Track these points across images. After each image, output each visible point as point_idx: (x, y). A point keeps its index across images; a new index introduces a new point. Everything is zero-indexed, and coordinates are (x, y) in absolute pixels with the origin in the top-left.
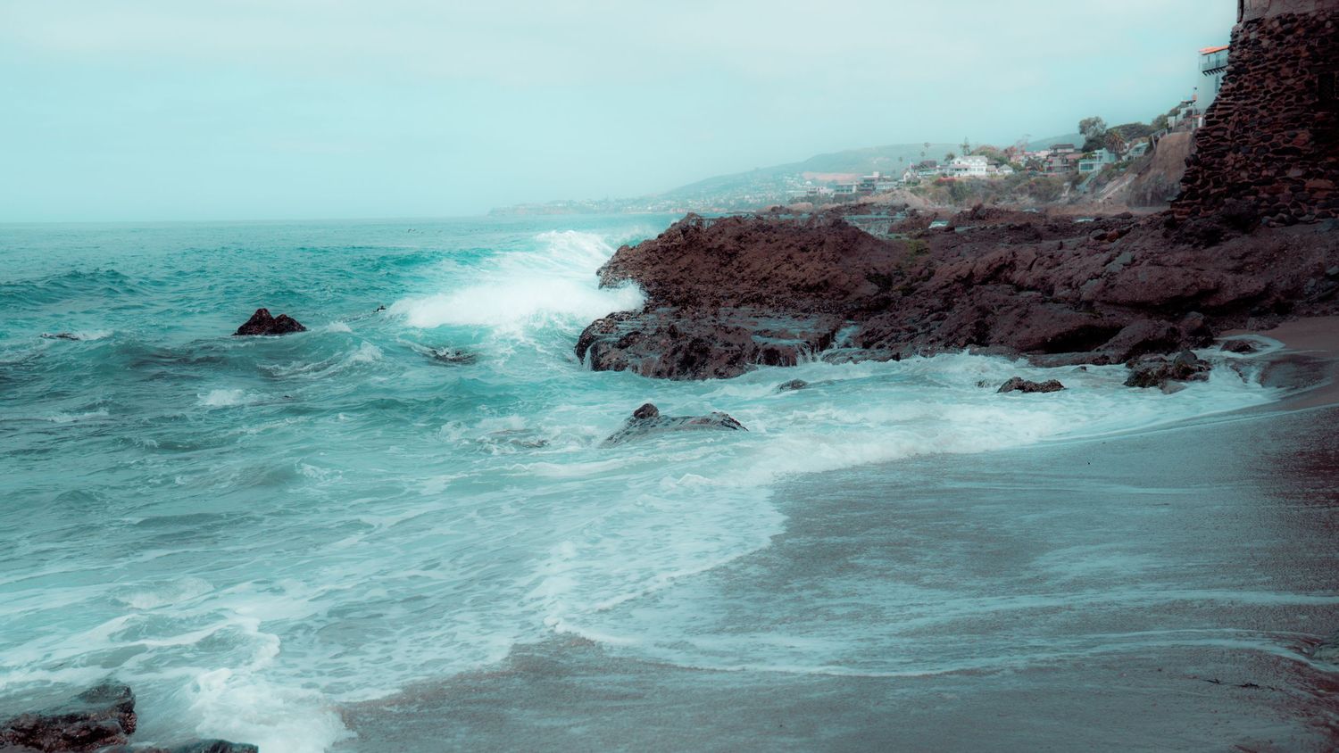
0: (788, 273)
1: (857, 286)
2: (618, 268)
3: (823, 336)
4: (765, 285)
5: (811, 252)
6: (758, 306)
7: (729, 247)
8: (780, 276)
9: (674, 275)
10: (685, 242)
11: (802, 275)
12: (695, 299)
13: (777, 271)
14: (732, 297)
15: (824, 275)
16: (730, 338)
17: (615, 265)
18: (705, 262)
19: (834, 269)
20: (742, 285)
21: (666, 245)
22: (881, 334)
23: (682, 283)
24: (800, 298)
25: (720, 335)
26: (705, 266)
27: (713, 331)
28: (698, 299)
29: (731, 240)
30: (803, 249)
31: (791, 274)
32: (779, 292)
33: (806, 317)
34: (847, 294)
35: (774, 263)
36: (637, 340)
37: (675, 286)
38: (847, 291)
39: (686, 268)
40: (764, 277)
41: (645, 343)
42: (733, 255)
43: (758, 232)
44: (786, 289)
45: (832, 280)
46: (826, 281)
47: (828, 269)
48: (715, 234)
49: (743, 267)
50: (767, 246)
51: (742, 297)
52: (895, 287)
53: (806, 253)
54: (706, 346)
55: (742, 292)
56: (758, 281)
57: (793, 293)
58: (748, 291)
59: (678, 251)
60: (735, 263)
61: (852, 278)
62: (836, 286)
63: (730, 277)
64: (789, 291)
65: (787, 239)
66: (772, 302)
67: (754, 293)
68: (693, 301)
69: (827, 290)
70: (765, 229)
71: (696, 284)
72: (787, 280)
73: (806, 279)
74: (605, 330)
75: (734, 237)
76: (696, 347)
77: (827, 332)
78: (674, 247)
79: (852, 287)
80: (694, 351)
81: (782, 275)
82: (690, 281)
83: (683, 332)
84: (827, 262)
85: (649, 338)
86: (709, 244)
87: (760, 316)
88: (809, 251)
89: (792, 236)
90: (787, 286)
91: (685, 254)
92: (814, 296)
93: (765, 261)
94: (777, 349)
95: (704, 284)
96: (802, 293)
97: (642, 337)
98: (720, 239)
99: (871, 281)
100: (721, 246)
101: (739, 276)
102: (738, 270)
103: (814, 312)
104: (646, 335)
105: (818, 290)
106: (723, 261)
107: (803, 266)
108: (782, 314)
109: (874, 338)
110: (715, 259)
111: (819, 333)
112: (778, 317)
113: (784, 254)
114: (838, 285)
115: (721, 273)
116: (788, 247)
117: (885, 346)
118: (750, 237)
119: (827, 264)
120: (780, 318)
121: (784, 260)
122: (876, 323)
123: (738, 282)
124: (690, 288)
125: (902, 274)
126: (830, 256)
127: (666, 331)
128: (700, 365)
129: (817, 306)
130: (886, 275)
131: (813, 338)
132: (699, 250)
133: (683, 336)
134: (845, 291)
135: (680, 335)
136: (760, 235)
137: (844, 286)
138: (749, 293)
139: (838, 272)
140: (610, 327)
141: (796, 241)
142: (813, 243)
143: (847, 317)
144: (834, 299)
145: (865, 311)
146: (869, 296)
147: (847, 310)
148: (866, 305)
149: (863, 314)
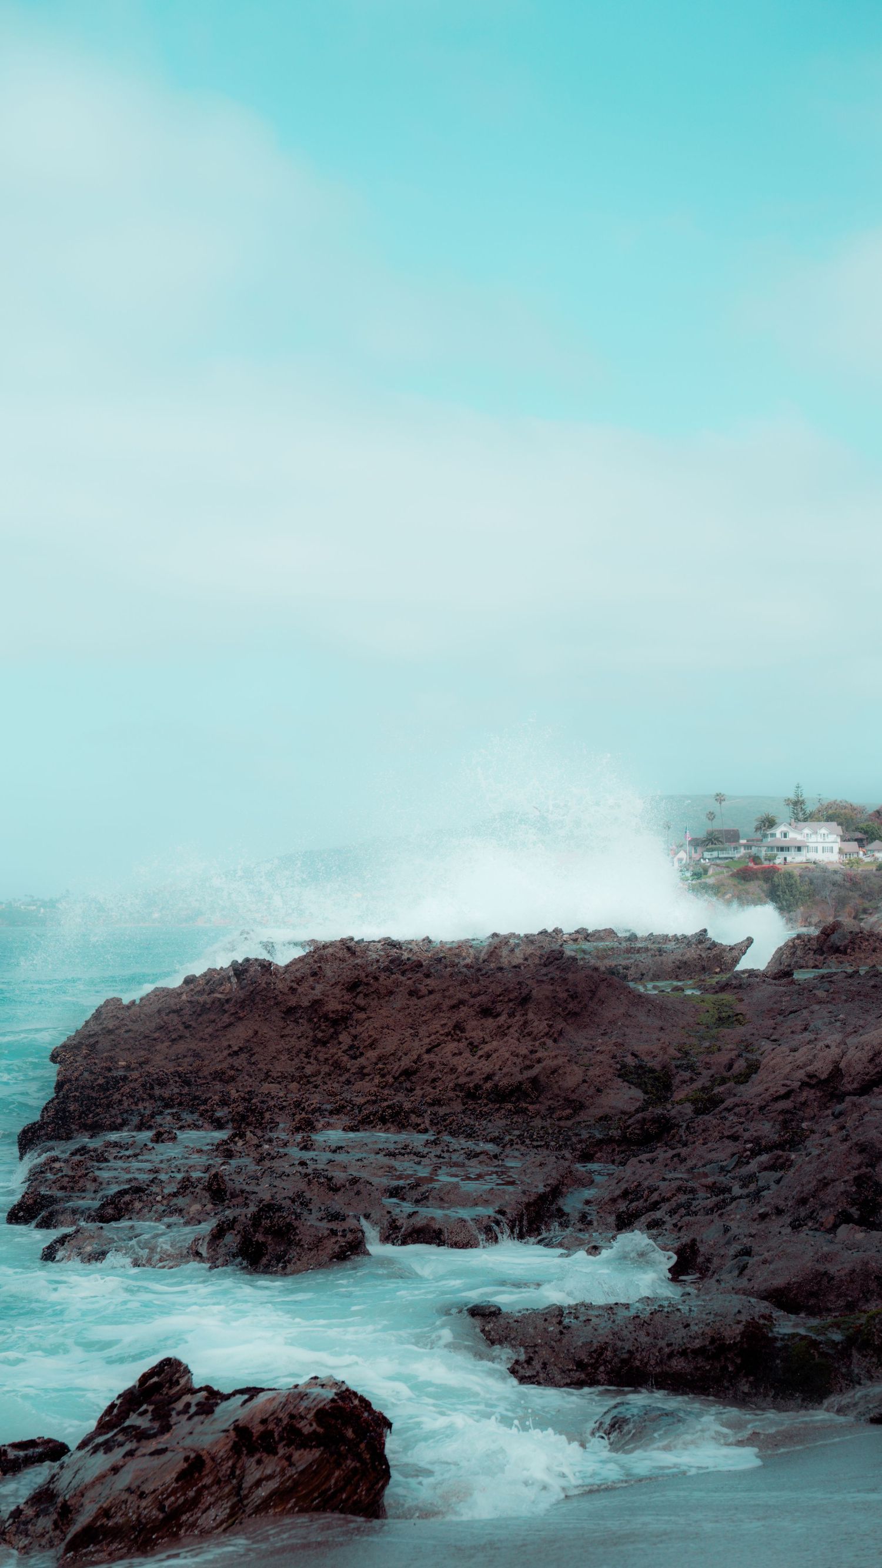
0: (455, 1061)
1: (599, 1090)
2: (99, 1047)
4: (408, 1085)
5: (502, 1019)
6: (394, 1130)
7: (333, 1006)
8: (438, 1067)
9: (217, 1061)
10: (242, 994)
11: (486, 1066)
12: (262, 1114)
13: (431, 1057)
14: (338, 1111)
15: (531, 1067)
16: (337, 1203)
17: (92, 1040)
18: (282, 1036)
19: (551, 1055)
20: (359, 1085)
21: (202, 999)
22: (655, 1197)
23: (233, 1079)
24: (482, 1115)
25: (314, 1194)
26: (282, 1044)
27: (302, 1186)
28: (267, 1115)
29: (337, 991)
30: (486, 1012)
31: (462, 1063)
32: (437, 1102)
33: (496, 1157)
34: (578, 1107)
35: (427, 1040)
36: (138, 1205)
37: (219, 1086)
38: (580, 1102)
39: (241, 1049)
40: (407, 1070)
41: (156, 1212)
42: (340, 1021)
43: (392, 973)
44: (451, 1094)
45: (548, 1077)
46: (534, 1081)
47: (539, 1055)
48: (303, 978)
49: (362, 1046)
50: (411, 1003)
51: (360, 1112)
52: (679, 1095)
53: (491, 1020)
54: (288, 1220)
55: (360, 1100)
56: (393, 1077)
57: (467, 1103)
58: (373, 1098)
59: (226, 1012)
60: (345, 1038)
61: (589, 1073)
62: (557, 1091)
63: (335, 1068)
64: (459, 1100)
65: (451, 990)
66: (424, 1123)
67: (386, 1104)
68: (257, 1120)
69: (537, 1098)
70: (406, 967)
71: (263, 1083)
72: (454, 1076)
73: (494, 1074)
74: (69, 1182)
75: (343, 985)
76: (266, 1223)
77: (541, 1189)
78: (217, 1004)
79: (590, 1093)
80: (262, 1230)
81: (444, 1064)
82: (251, 1076)
83: (238, 1187)
84: (535, 1039)
85: (165, 1202)
86: (291, 997)
87: (400, 1153)
88: (498, 1015)
89: (464, 982)
90: (454, 1089)
91: (240, 1019)
92: (510, 1110)
93: (407, 1034)
94: (437, 1227)
95: (279, 1083)
96: (486, 1105)
97: (151, 1198)
98: (313, 989)
99: (628, 1081)
100: (316, 1004)
101: (353, 1065)
102: (351, 1053)
103: (512, 1145)
104: (158, 1195)
105: (518, 1100)
106: (320, 1035)
107: (487, 1048)
108: (446, 1148)
109: (640, 1204)
110: (302, 1029)
111: (524, 1192)
112: (436, 1156)
113: (447, 1020)
114: (559, 1088)
115: (316, 1059)
116: (453, 1007)
117: (664, 1223)
118: (376, 984)
119: (537, 1043)
120: (439, 1157)
121: (447, 1034)
122: (646, 1173)
123: (352, 1079)
124: (249, 1092)
125: (691, 1067)
126: (541, 1027)
127: (201, 1186)
128: (274, 1262)
129: (517, 1133)
130: (658, 1068)
131: (513, 1202)
132: (269, 1010)
133: (238, 1196)
134: (574, 1100)
135: (231, 1194)
136: (397, 979)
137: (573, 1091)
138: (375, 1102)
139: (560, 1061)
140: (80, 1177)
141: (471, 993)
142: (506, 999)
143: (580, 1156)
144: (551, 1118)
145: (618, 1146)
146: (624, 1113)
147: (580, 1142)
148: (620, 1131)
149: (614, 1151)
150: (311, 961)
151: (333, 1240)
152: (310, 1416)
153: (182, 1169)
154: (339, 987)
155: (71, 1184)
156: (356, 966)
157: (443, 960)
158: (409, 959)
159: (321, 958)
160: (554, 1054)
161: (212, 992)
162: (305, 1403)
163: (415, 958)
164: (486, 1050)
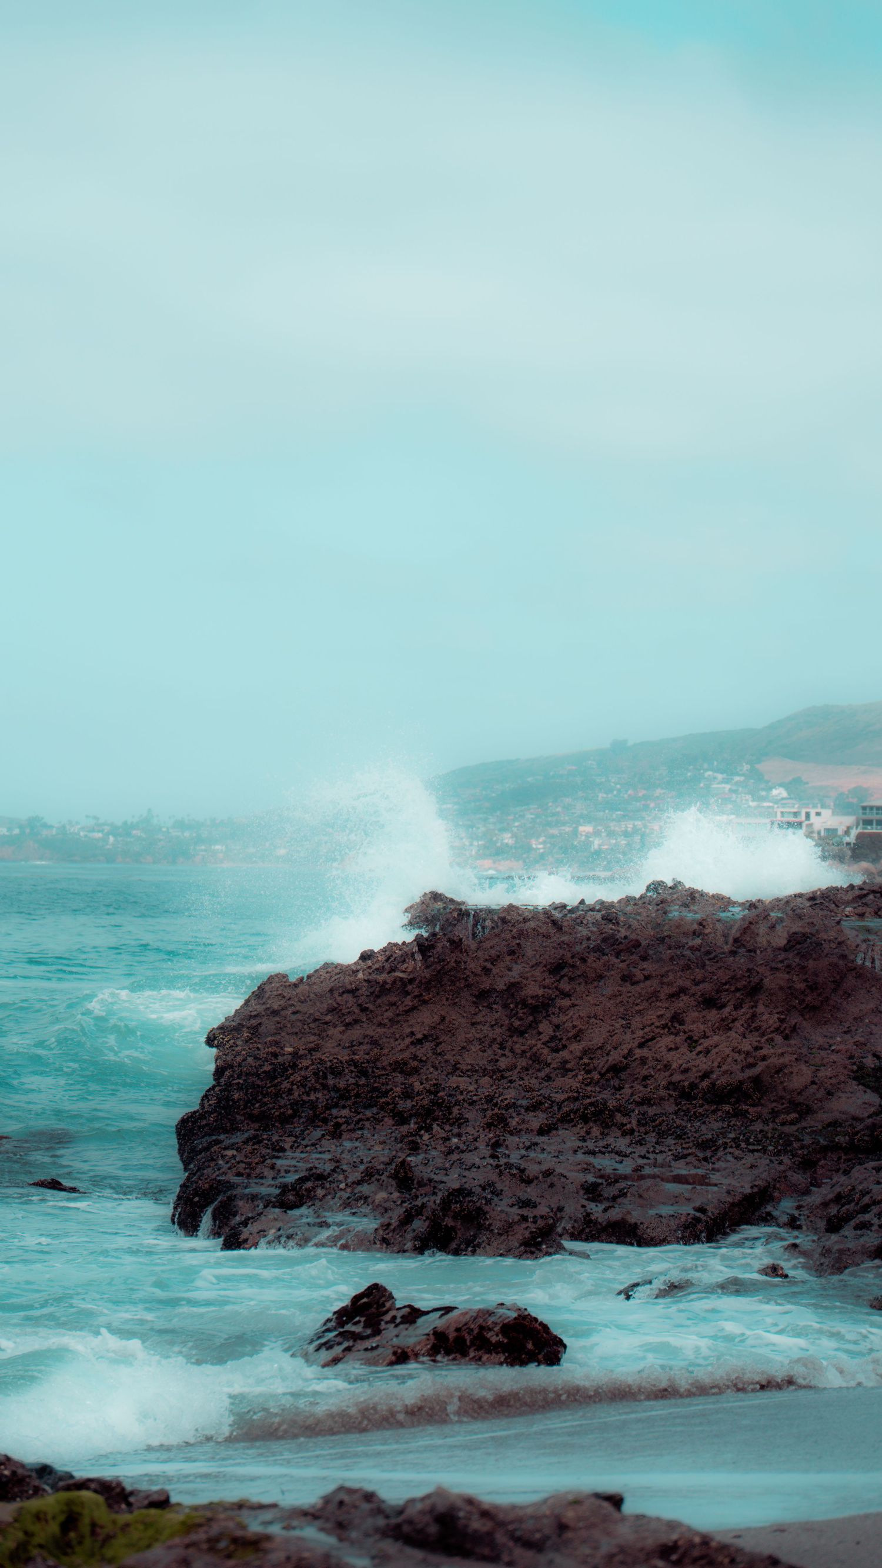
0: (669, 1056)
1: (830, 1094)
2: (262, 1029)
3: (738, 1198)
4: (616, 1082)
5: (727, 1010)
6: (596, 1131)
7: (533, 990)
8: (651, 1063)
9: (398, 1050)
10: (427, 973)
11: (703, 1064)
12: (449, 1108)
13: (644, 1052)
14: (534, 1107)
15: (752, 1066)
16: (531, 1192)
17: (254, 1022)
18: (473, 1024)
19: (778, 1052)
20: (559, 1081)
21: (381, 978)
22: (866, 1200)
23: (416, 1071)
24: (696, 1116)
25: (504, 1184)
26: (473, 1033)
27: (493, 1177)
28: (455, 1110)
29: (537, 973)
30: (709, 1002)
31: (676, 1060)
32: (646, 1101)
33: (705, 1159)
34: (805, 1111)
35: (640, 1033)
36: (320, 1192)
37: (399, 1078)
38: (807, 1106)
39: (425, 1037)
40: (615, 1065)
41: (340, 1198)
42: (540, 1008)
43: (604, 954)
44: (663, 1093)
45: (772, 1077)
46: (756, 1080)
47: (764, 1052)
48: (498, 956)
49: (565, 1038)
50: (624, 989)
51: (559, 1109)
53: (714, 1012)
54: (478, 1204)
55: (560, 1097)
56: (600, 1073)
57: (680, 1103)
58: (575, 1094)
59: (408, 993)
60: (546, 1028)
61: (820, 1074)
62: (781, 1093)
63: (534, 1061)
64: (672, 1100)
65: (671, 976)
66: (630, 1123)
67: (588, 1101)
68: (445, 1115)
69: (759, 1100)
70: (621, 947)
71: (450, 1076)
72: (667, 1074)
73: (712, 1072)
74: (245, 1169)
75: (545, 966)
76: (456, 1207)
77: (748, 1191)
78: (399, 984)
79: (819, 1095)
80: (451, 1214)
81: (657, 1060)
82: (436, 1069)
83: (426, 1176)
84: (763, 1035)
85: (349, 1190)
86: (484, 978)
87: (600, 1152)
88: (723, 1006)
89: (687, 967)
90: (667, 1088)
91: (425, 1002)
92: (728, 1113)
93: (617, 1025)
94: (633, 1221)
95: (469, 1076)
96: (701, 1106)
97: (334, 1185)
98: (510, 969)
99: (863, 1085)
100: (513, 987)
101: (554, 1059)
102: (553, 1045)
103: (725, 1148)
104: (341, 1182)
105: (738, 1101)
106: (517, 1023)
107: (706, 1043)
108: (652, 1149)
109: (851, 1207)
110: (496, 1015)
111: (728, 1192)
112: (640, 1156)
113: (662, 1010)
114: (784, 1089)
115: (512, 1051)
116: (673, 996)
117: (872, 1225)
118: (583, 967)
119: (763, 1040)
120: (643, 1157)
121: (664, 1027)
122: (861, 1177)
123: (553, 1075)
124: (435, 1085)
126: (771, 1022)
127: (386, 1174)
128: (463, 1246)
129: (732, 1135)
131: (715, 1201)
132: (459, 994)
133: (425, 1185)
134: (800, 1104)
135: (419, 1182)
136: (608, 961)
137: (799, 1093)
138: (576, 1099)
139: (786, 1059)
140: (257, 1164)
141: (694, 980)
142: (733, 988)
143: (800, 1163)
144: (774, 1121)
145: (845, 1154)
146: (855, 1118)
147: (802, 1147)
148: (847, 1137)
149: (839, 1158)
150: (509, 936)
151: (524, 1225)
152: (497, 1329)
153: (365, 1161)
154: (540, 969)
155: (247, 1171)
156: (561, 945)
157: (667, 939)
158: (626, 937)
159: (521, 934)
160: (780, 1051)
161: (392, 970)
162: (492, 1319)
163: (633, 937)
164: (705, 1045)
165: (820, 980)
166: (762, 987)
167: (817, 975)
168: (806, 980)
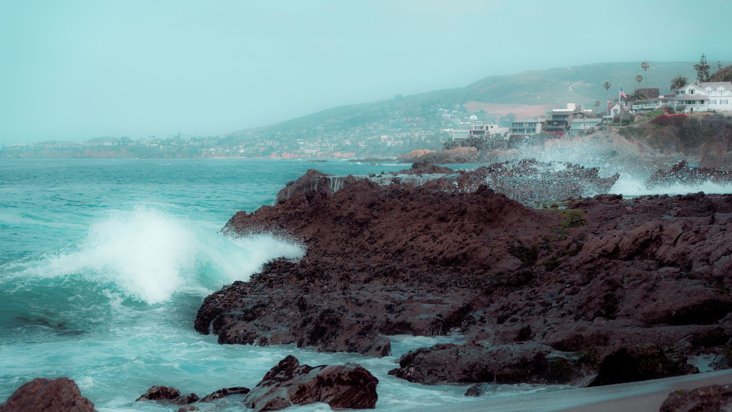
0: (424, 245)
1: (498, 260)
3: (457, 309)
4: (400, 258)
5: (450, 223)
6: (391, 280)
7: (360, 216)
8: (416, 248)
10: (311, 210)
11: (440, 248)
12: (323, 272)
13: (412, 243)
14: (362, 270)
15: (463, 248)
16: (361, 310)
18: (333, 232)
19: (474, 241)
20: (374, 258)
21: (289, 212)
22: (515, 308)
24: (437, 272)
26: (333, 236)
27: (344, 303)
28: (326, 273)
29: (362, 208)
30: (442, 219)
31: (428, 246)
32: (414, 266)
33: (441, 292)
34: (487, 268)
35: (410, 234)
36: (263, 313)
38: (488, 266)
40: (399, 250)
41: (273, 315)
42: (364, 224)
43: (393, 198)
44: (421, 262)
45: (471, 253)
46: (464, 255)
47: (467, 242)
48: (344, 201)
49: (376, 238)
50: (403, 214)
51: (374, 271)
52: (539, 262)
53: (445, 224)
54: (337, 316)
55: (374, 265)
56: (392, 253)
57: (429, 266)
58: (381, 264)
59: (302, 219)
60: (366, 233)
61: (494, 251)
62: (476, 260)
63: (362, 249)
64: (426, 265)
65: (424, 208)
66: (406, 276)
67: (387, 266)
68: (321, 275)
69: (466, 264)
70: (401, 194)
71: (323, 257)
72: (423, 253)
73: (444, 252)
74: (228, 303)
75: (366, 204)
76: (326, 318)
77: (461, 306)
78: (298, 215)
79: (493, 261)
80: (324, 321)
81: (418, 247)
82: (316, 254)
83: (313, 304)
84: (467, 234)
85: (277, 311)
86: (338, 211)
87: (393, 290)
88: (449, 221)
89: (431, 203)
90: (423, 260)
91: (310, 223)
92: (452, 270)
93: (400, 231)
94: (409, 322)
95: (331, 257)
96: (439, 267)
97: (270, 309)
98: (349, 206)
99: (514, 255)
100: (351, 214)
101: (371, 247)
102: (370, 241)
103: (450, 287)
104: (273, 308)
105: (456, 265)
106: (353, 231)
107: (441, 238)
108: (417, 288)
109: (508, 312)
110: (344, 228)
111: (452, 307)
112: (411, 292)
113: (420, 223)
114: (477, 258)
115: (351, 244)
116: (425, 217)
117: (518, 320)
118: (383, 204)
119: (467, 236)
120: (413, 292)
121: (421, 231)
122: (513, 298)
123: (370, 255)
124: (316, 261)
125: (548, 248)
126: (471, 227)
127: (294, 303)
128: (330, 336)
129: (454, 281)
130: (530, 248)
131: (446, 311)
132: (326, 218)
133: (312, 308)
134: (484, 265)
135: (309, 307)
136: (395, 201)
137: (484, 260)
138: (382, 266)
139: (478, 245)
140: (234, 300)
141: (435, 209)
142: (453, 212)
143: (485, 292)
144: (472, 273)
145: (506, 287)
146: (510, 271)
147: (486, 285)
148: (506, 280)
149: (503, 289)
150: (348, 191)
151: (358, 325)
152: (346, 374)
153: (284, 297)
154: (364, 206)
156: (373, 194)
157: (422, 190)
158: (403, 190)
159: (354, 190)
160: (475, 241)
161: (295, 208)
162: (344, 370)
163: (406, 189)
164: (441, 239)
165: (493, 207)
166: (466, 212)
167: (492, 205)
168: (486, 208)
